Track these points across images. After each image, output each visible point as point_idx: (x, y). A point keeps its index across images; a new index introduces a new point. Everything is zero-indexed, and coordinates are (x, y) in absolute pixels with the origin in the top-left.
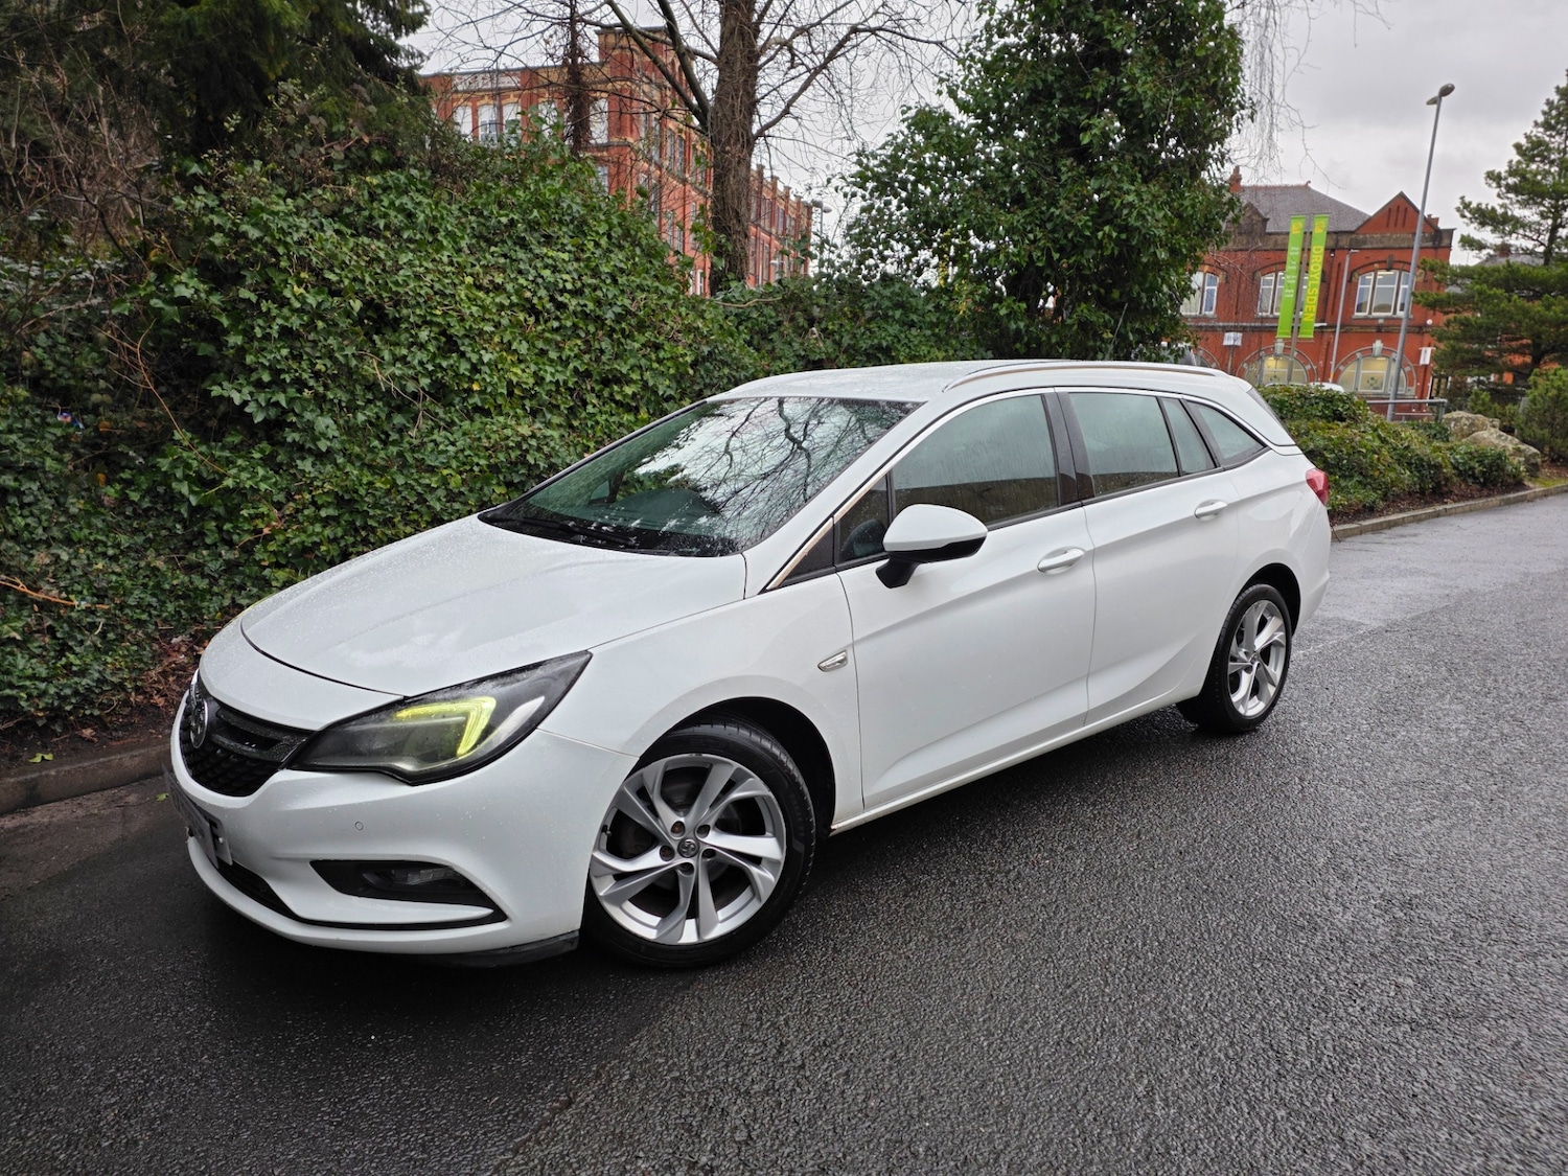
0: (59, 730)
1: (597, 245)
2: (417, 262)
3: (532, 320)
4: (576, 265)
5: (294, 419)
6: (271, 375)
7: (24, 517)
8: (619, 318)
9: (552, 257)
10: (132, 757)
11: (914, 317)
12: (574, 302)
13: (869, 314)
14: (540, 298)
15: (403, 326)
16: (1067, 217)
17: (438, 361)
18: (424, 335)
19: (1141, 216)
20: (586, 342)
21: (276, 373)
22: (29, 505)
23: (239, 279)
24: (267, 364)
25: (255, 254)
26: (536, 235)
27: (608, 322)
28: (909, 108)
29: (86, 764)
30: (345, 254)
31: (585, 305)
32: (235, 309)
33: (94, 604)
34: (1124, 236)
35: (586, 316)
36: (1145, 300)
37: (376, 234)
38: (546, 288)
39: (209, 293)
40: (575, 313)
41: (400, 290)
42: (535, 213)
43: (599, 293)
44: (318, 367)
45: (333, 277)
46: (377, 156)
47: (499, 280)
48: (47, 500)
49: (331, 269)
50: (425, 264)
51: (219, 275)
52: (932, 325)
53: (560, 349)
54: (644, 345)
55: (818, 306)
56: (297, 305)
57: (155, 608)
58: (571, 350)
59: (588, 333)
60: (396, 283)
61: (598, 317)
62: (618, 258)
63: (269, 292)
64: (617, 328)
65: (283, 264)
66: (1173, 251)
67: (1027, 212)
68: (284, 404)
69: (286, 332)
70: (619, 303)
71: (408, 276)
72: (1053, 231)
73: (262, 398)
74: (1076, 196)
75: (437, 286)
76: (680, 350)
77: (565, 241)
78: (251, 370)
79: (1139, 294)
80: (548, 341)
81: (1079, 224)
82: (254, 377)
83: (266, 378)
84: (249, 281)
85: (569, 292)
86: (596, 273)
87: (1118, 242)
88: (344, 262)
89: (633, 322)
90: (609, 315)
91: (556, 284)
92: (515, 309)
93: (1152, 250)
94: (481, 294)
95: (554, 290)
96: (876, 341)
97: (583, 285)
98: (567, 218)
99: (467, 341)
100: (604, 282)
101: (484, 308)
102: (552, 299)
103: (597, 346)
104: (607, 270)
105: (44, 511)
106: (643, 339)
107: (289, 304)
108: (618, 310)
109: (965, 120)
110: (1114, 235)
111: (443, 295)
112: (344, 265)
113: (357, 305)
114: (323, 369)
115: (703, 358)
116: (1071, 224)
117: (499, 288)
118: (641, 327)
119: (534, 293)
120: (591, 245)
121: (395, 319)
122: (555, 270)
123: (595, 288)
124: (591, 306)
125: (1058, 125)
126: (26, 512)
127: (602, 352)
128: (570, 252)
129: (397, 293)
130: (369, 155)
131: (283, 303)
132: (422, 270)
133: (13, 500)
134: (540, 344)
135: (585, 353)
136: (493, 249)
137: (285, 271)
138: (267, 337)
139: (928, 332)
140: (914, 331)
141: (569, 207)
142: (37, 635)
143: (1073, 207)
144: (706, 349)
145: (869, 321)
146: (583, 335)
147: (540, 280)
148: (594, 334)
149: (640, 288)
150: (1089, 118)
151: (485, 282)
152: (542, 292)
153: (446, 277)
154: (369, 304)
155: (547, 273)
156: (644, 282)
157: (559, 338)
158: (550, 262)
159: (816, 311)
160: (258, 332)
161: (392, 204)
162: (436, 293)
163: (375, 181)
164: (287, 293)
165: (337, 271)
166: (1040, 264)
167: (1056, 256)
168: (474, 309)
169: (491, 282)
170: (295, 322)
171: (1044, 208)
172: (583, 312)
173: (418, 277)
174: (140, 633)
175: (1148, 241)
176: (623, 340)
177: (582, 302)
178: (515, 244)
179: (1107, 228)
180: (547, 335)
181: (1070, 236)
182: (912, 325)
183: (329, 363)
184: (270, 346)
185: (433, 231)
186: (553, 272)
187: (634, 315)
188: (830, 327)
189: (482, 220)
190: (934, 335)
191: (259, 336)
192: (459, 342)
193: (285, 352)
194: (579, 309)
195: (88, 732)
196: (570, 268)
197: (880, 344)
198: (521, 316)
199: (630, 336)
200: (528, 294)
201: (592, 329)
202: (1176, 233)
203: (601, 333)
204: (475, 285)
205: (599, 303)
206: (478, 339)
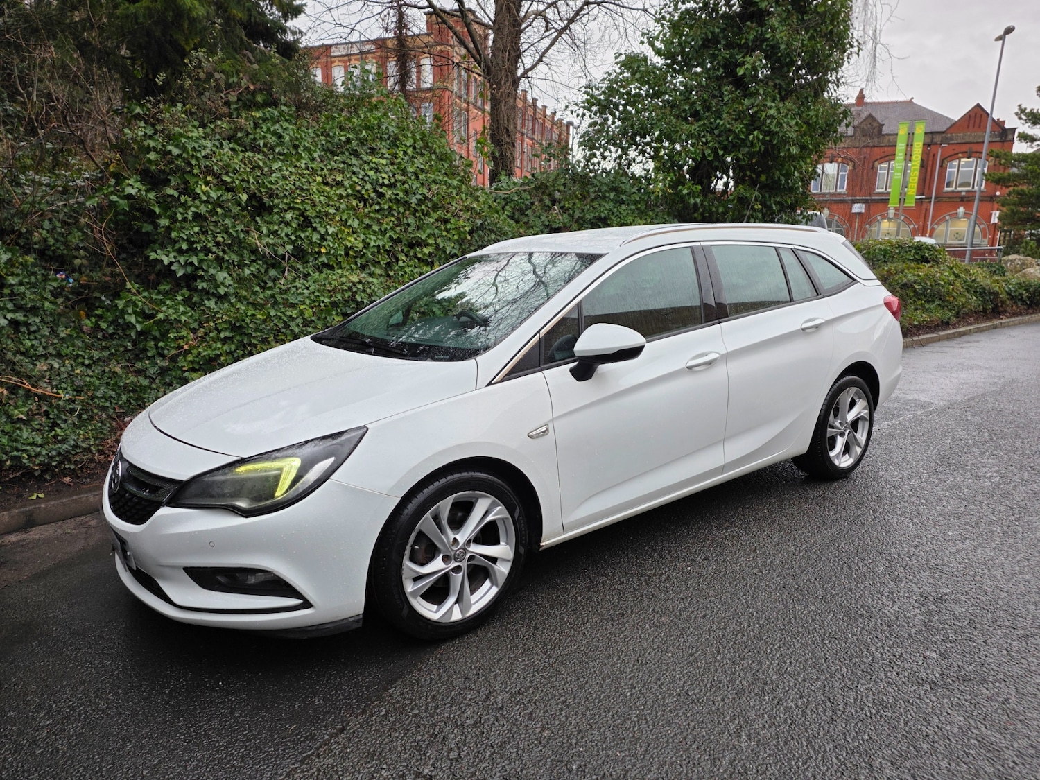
0: (48, 478)
1: (405, 153)
2: (284, 168)
3: (361, 205)
4: (391, 167)
5: (203, 274)
6: (188, 245)
7: (31, 340)
8: (420, 202)
9: (375, 163)
10: (94, 496)
11: (624, 197)
12: (390, 192)
13: (592, 196)
14: (367, 190)
15: (275, 211)
16: (728, 126)
17: (298, 234)
18: (289, 216)
19: (779, 124)
20: (398, 219)
21: (190, 243)
22: (34, 332)
23: (167, 182)
24: (185, 237)
25: (177, 166)
26: (365, 148)
27: (413, 205)
28: (621, 54)
29: (64, 500)
30: (236, 163)
31: (397, 194)
32: (166, 203)
33: (73, 396)
34: (767, 138)
35: (398, 201)
36: (783, 182)
37: (255, 149)
38: (371, 183)
39: (147, 191)
40: (390, 200)
41: (272, 186)
42: (364, 133)
43: (406, 186)
44: (218, 239)
45: (228, 179)
46: (259, 98)
47: (339, 178)
48: (45, 329)
49: (227, 174)
50: (289, 169)
51: (154, 180)
52: (636, 202)
53: (380, 224)
54: (437, 220)
55: (559, 191)
56: (204, 198)
57: (114, 399)
58: (388, 224)
59: (399, 213)
60: (271, 182)
61: (406, 202)
62: (420, 162)
63: (187, 190)
64: (419, 209)
65: (195, 171)
66: (803, 147)
67: (701, 123)
68: (196, 264)
69: (197, 216)
70: (420, 192)
71: (278, 178)
72: (719, 136)
73: (182, 260)
74: (734, 111)
75: (298, 184)
76: (462, 223)
77: (384, 152)
78: (175, 242)
79: (779, 177)
80: (372, 219)
81: (737, 130)
82: (177, 246)
83: (185, 246)
84: (173, 183)
85: (386, 185)
86: (404, 173)
87: (763, 142)
88: (235, 168)
89: (430, 204)
90: (414, 200)
91: (377, 180)
92: (350, 198)
93: (787, 147)
94: (327, 188)
95: (376, 184)
96: (597, 214)
97: (396, 181)
98: (386, 136)
99: (318, 220)
100: (410, 178)
101: (329, 197)
102: (375, 191)
103: (405, 221)
104: (412, 170)
105: (43, 336)
106: (436, 216)
107: (200, 198)
108: (419, 197)
109: (659, 61)
110: (761, 137)
111: (301, 189)
112: (235, 171)
113: (244, 197)
114: (222, 240)
115: (477, 228)
116: (730, 130)
117: (339, 184)
118: (435, 208)
119: (363, 187)
120: (401, 154)
121: (270, 206)
122: (377, 171)
123: (404, 183)
124: (401, 194)
125: (722, 63)
126: (32, 337)
127: (409, 225)
128: (387, 159)
129: (271, 189)
130: (254, 97)
131: (195, 197)
132: (287, 173)
133: (24, 329)
134: (367, 221)
135: (397, 226)
136: (336, 158)
137: (197, 176)
138: (185, 220)
139: (633, 207)
140: (623, 207)
141: (387, 128)
142: (36, 417)
143: (732, 119)
144: (479, 222)
145: (592, 200)
146: (396, 214)
147: (367, 178)
148: (403, 214)
149: (434, 181)
150: (743, 57)
151: (330, 180)
152: (368, 186)
153: (303, 178)
154: (252, 197)
155: (371, 173)
156: (437, 178)
157: (380, 217)
158: (374, 165)
159: (557, 195)
160: (179, 217)
161: (269, 129)
162: (297, 189)
163: (258, 114)
164: (198, 191)
165: (231, 175)
166: (710, 159)
167: (721, 153)
168: (322, 198)
169: (334, 180)
170: (203, 210)
171: (712, 120)
172: (396, 199)
173: (285, 178)
174: (104, 415)
175: (785, 141)
176: (423, 217)
177: (395, 192)
178: (350, 154)
179: (755, 133)
180: (371, 214)
181: (730, 139)
182: (622, 202)
183: (226, 236)
184: (187, 225)
185: (296, 147)
186: (376, 173)
187: (430, 200)
188: (567, 205)
189: (328, 139)
190: (637, 209)
191: (180, 219)
192: (313, 221)
193: (196, 229)
194: (393, 197)
195: (67, 479)
196: (387, 169)
197: (600, 216)
198: (354, 203)
199: (427, 214)
200: (359, 188)
201: (402, 210)
202: (805, 134)
203: (408, 213)
204: (323, 182)
205: (406, 192)
206: (325, 218)
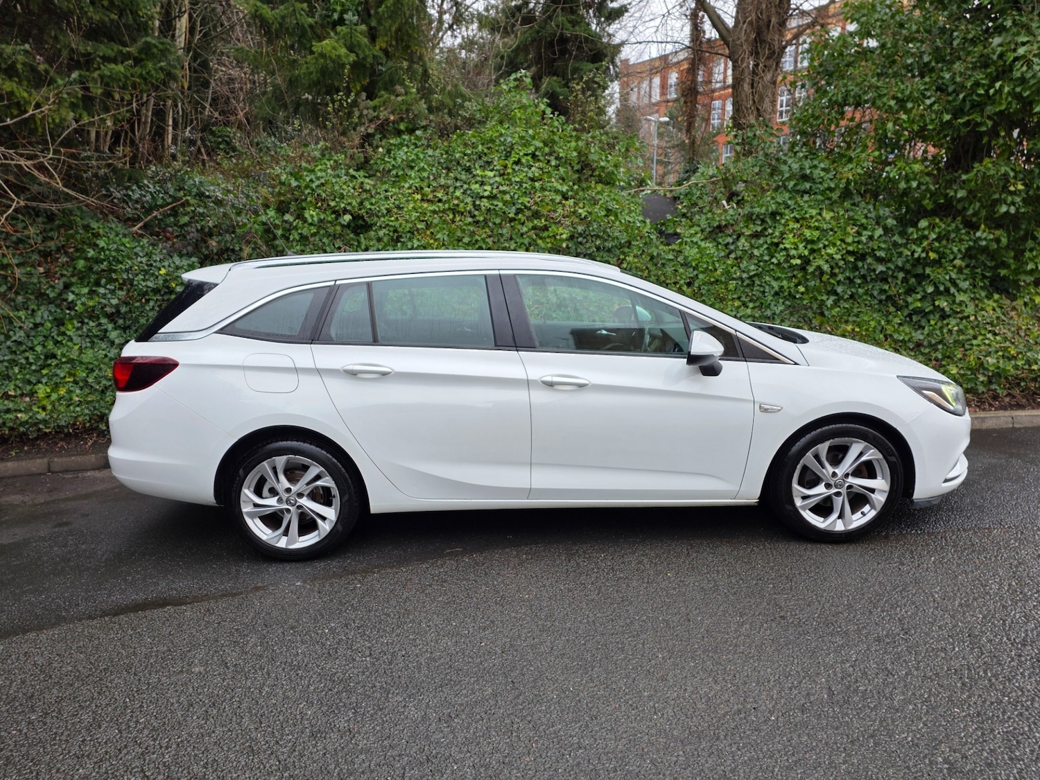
3: (458, 218)
4: (498, 179)
8: (518, 212)
9: (483, 176)
12: (489, 204)
14: (467, 204)
20: (492, 229)
27: (511, 215)
31: (497, 205)
35: (495, 212)
38: (471, 196)
40: (487, 211)
41: (373, 207)
43: (508, 196)
45: (333, 204)
46: (402, 127)
47: (440, 194)
50: (393, 190)
53: (472, 235)
56: (310, 221)
58: (480, 235)
59: (494, 224)
60: (372, 204)
61: (504, 212)
63: (300, 216)
64: (516, 218)
65: (309, 199)
70: (520, 201)
71: (380, 199)
75: (397, 202)
76: (560, 230)
77: (496, 164)
80: (463, 231)
85: (488, 197)
86: (511, 183)
88: (342, 194)
90: (512, 210)
91: (479, 193)
92: (448, 212)
94: (425, 205)
95: (477, 197)
97: (498, 192)
98: (502, 148)
99: (408, 235)
100: (514, 188)
101: (423, 213)
102: (473, 204)
103: (500, 232)
108: (519, 206)
112: (342, 197)
113: (348, 217)
117: (440, 201)
118: (536, 215)
119: (463, 201)
120: (512, 165)
121: (369, 225)
122: (482, 184)
123: (506, 193)
124: (500, 205)
127: (502, 235)
128: (497, 170)
129: (371, 209)
131: (305, 220)
134: (459, 234)
135: (490, 237)
139: (819, 197)
144: (580, 229)
145: (772, 191)
146: (491, 225)
147: (469, 192)
148: (499, 224)
151: (430, 197)
152: (468, 200)
153: (403, 197)
154: (356, 217)
155: (475, 186)
157: (472, 228)
158: (479, 179)
162: (396, 207)
164: (307, 215)
165: (337, 200)
169: (435, 197)
172: (494, 209)
176: (519, 226)
177: (494, 203)
178: (464, 169)
185: (411, 168)
186: (481, 185)
187: (529, 209)
192: (403, 235)
193: (298, 248)
196: (493, 181)
198: (450, 216)
200: (455, 202)
201: (498, 221)
203: (504, 223)
204: (422, 200)
205: (505, 203)
206: (415, 233)
